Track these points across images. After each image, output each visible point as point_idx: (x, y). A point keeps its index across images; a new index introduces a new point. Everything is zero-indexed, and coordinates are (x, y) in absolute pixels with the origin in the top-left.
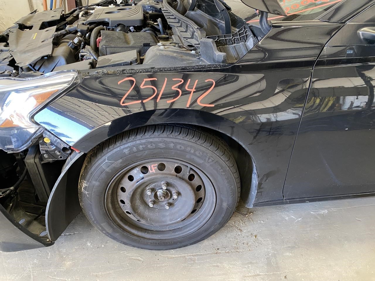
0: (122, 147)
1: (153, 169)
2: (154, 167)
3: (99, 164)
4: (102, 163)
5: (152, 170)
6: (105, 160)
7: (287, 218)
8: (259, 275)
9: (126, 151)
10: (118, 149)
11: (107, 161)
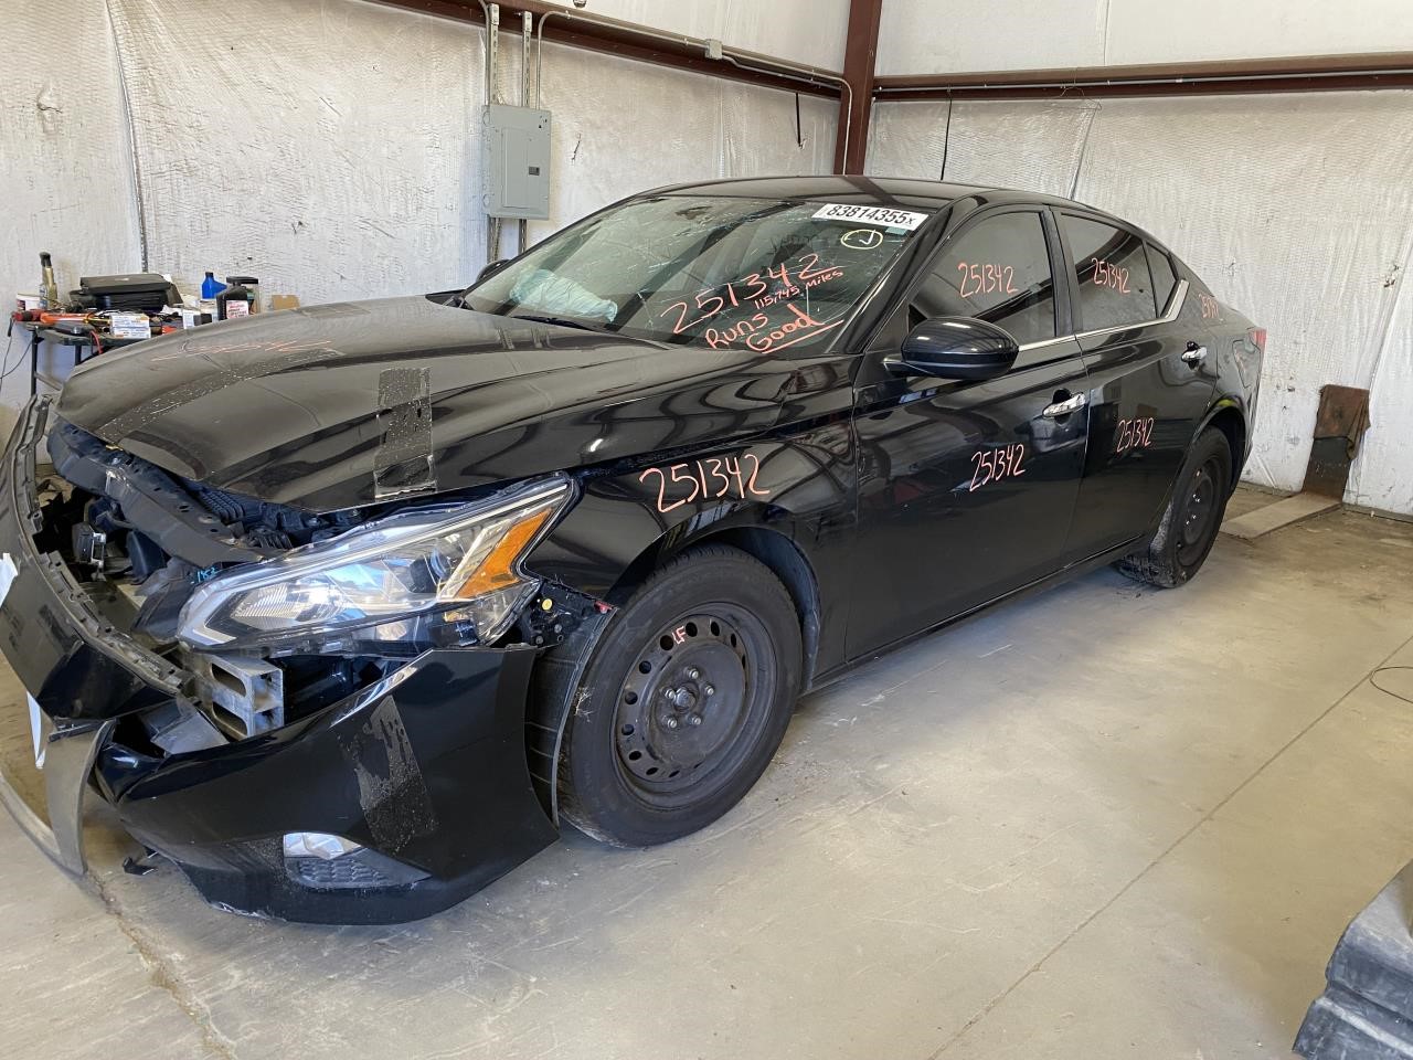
0: (650, 595)
1: (680, 635)
2: (680, 632)
3: (615, 641)
4: (619, 636)
5: (679, 639)
6: (623, 629)
7: (836, 724)
8: (867, 806)
9: (657, 600)
10: (644, 600)
11: (627, 629)
